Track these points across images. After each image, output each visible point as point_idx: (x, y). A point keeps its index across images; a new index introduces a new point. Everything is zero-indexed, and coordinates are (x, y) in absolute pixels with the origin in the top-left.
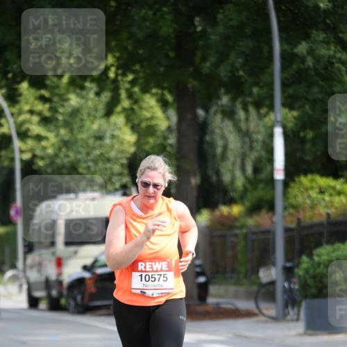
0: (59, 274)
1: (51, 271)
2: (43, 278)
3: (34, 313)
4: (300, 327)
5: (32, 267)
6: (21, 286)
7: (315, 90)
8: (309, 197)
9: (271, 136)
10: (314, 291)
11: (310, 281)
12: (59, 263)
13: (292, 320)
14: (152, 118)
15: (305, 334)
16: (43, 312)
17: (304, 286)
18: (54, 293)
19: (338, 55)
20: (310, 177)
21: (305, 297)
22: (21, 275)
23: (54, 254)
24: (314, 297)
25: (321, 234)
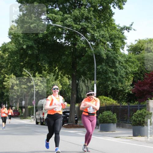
0: (43, 117)
1: (42, 116)
2: (40, 117)
3: (37, 125)
4: (99, 130)
5: (37, 115)
6: (34, 119)
7: (103, 76)
8: (102, 101)
9: (93, 87)
10: (102, 122)
11: (101, 119)
12: (43, 114)
13: (97, 129)
14: (66, 82)
15: (100, 132)
16: (39, 125)
17: (100, 121)
18: (42, 121)
19: (109, 69)
20: (102, 96)
21: (100, 123)
22: (35, 117)
23: (42, 112)
24: (102, 123)
25: (104, 109)
